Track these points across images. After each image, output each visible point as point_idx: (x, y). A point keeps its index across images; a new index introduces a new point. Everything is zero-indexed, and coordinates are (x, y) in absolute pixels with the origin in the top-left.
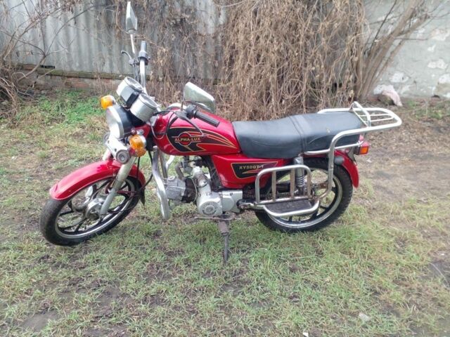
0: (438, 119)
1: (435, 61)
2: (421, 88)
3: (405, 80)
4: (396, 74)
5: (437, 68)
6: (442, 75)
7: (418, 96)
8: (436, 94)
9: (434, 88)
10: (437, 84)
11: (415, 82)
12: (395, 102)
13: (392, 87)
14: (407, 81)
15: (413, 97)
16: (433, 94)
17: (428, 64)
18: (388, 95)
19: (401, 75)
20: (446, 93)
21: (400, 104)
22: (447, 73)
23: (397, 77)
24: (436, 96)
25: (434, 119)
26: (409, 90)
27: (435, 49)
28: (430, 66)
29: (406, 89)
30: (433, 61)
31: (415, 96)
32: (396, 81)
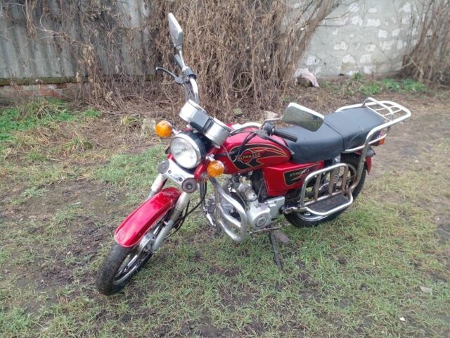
0: (351, 95)
1: (339, 43)
2: (330, 68)
3: (317, 63)
4: (309, 58)
5: (340, 49)
6: (345, 55)
7: (328, 76)
8: (342, 73)
9: (340, 68)
10: (341, 64)
11: (325, 64)
12: (313, 84)
13: (307, 70)
14: (319, 63)
15: (324, 77)
16: (339, 73)
17: (333, 46)
18: (307, 77)
19: (314, 58)
20: (349, 72)
21: (317, 85)
22: (348, 53)
23: (310, 60)
24: (341, 75)
25: (349, 96)
26: (320, 71)
27: (338, 32)
28: (335, 48)
29: (318, 70)
30: (337, 43)
31: (326, 76)
32: (310, 64)
